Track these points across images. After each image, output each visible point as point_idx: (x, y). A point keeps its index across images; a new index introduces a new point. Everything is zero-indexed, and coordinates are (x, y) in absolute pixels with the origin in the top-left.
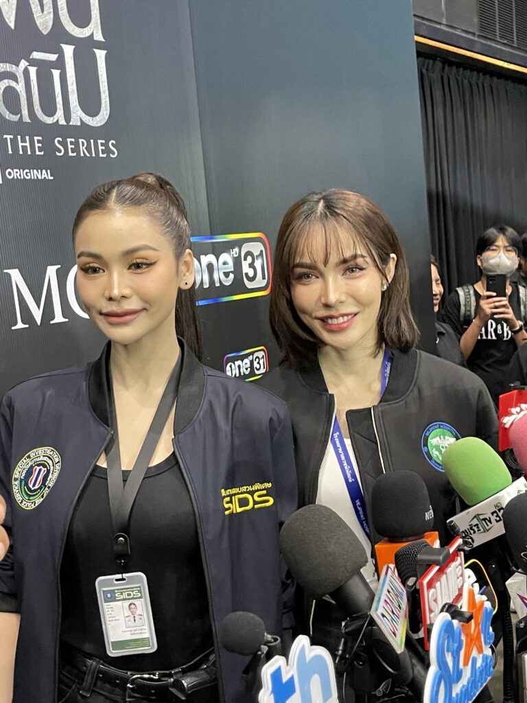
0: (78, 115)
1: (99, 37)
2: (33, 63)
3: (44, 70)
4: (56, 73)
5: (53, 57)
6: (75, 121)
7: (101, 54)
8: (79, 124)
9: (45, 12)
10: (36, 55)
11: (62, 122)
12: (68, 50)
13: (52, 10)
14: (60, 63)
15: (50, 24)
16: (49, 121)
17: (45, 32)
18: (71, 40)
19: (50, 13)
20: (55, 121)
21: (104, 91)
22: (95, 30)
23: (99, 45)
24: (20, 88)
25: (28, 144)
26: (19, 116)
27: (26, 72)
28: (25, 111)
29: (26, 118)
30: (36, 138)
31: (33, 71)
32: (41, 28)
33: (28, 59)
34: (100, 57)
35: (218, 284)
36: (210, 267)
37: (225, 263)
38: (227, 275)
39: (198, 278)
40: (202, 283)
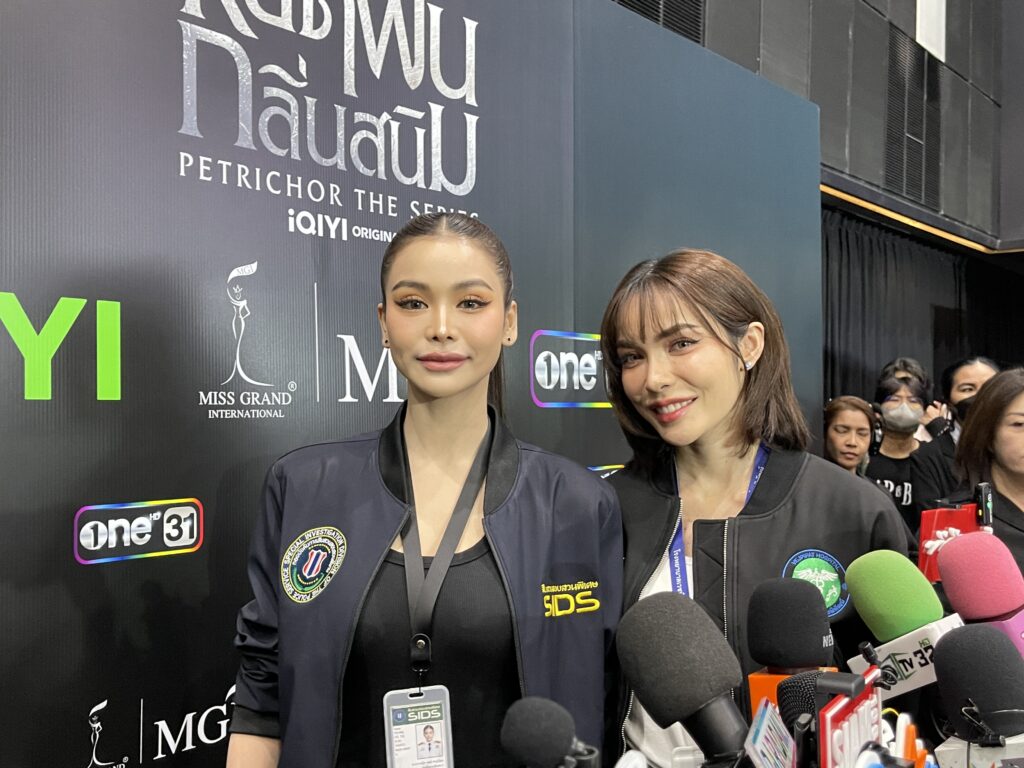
0: (439, 181)
1: (471, 101)
2: (396, 117)
3: (408, 126)
4: (420, 133)
5: (419, 115)
6: (435, 186)
7: (472, 120)
8: (440, 190)
9: (416, 66)
10: (400, 109)
11: (422, 185)
12: (437, 110)
13: (423, 65)
14: (426, 123)
15: (420, 79)
16: (407, 181)
17: (413, 87)
18: (440, 99)
19: (421, 68)
20: (414, 182)
21: (472, 160)
22: (468, 92)
23: (471, 110)
24: (379, 141)
25: (380, 203)
26: (374, 171)
27: (387, 126)
28: (381, 167)
29: (382, 175)
30: (390, 198)
31: (395, 126)
32: (409, 82)
33: (391, 113)
34: (471, 123)
35: (577, 387)
36: (570, 367)
37: (587, 365)
38: (588, 378)
39: (555, 377)
40: (559, 383)
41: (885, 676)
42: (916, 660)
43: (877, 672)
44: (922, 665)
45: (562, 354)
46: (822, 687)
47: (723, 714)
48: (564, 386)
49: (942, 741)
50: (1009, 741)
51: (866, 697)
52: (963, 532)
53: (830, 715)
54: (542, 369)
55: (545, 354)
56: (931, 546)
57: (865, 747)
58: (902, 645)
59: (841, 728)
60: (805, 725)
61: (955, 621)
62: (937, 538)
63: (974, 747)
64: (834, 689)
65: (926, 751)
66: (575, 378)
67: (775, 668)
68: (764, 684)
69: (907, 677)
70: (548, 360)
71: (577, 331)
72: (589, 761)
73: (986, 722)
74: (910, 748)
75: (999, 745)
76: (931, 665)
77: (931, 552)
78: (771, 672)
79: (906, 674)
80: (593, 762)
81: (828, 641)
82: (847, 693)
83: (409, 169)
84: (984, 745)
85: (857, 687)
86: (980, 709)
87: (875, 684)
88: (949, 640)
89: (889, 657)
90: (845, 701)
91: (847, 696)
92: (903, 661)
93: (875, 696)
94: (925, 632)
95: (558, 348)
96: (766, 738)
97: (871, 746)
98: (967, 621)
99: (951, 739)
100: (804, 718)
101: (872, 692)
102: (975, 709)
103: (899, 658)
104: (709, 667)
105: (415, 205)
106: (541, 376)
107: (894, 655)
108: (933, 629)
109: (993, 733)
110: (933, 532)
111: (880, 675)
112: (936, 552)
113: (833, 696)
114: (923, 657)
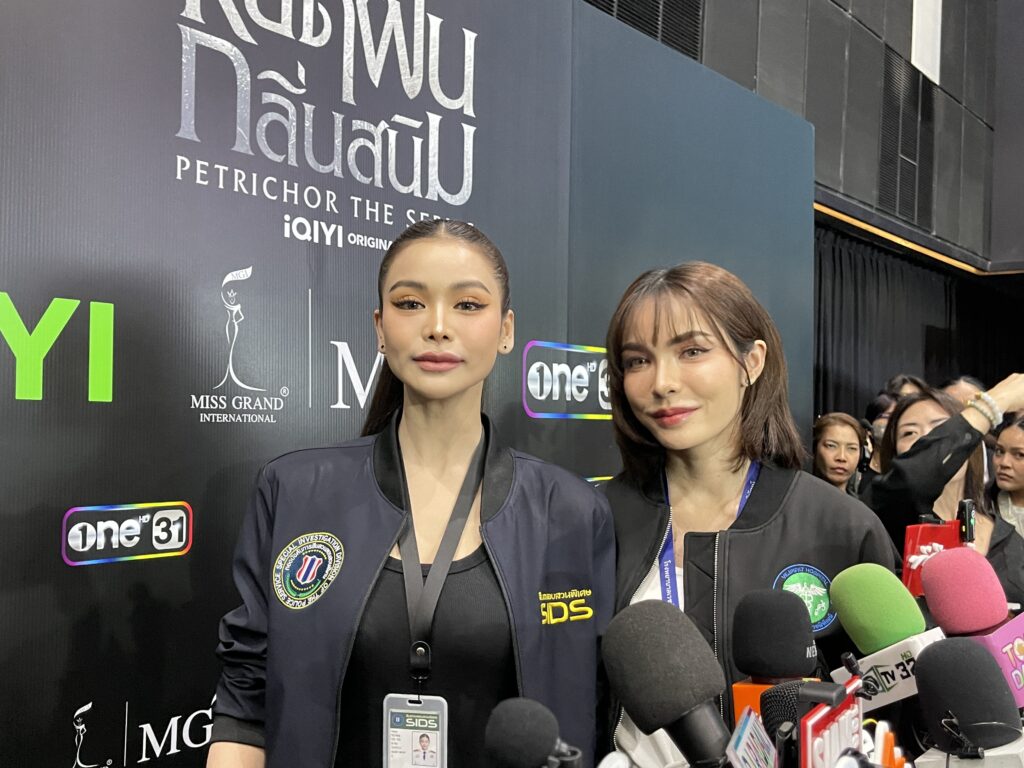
0: (436, 190)
1: (469, 111)
2: (394, 126)
3: (406, 135)
4: (418, 142)
5: (417, 124)
6: (432, 195)
7: (469, 131)
8: (436, 199)
9: (414, 76)
10: (398, 118)
11: (418, 194)
12: (434, 120)
13: (422, 75)
14: (424, 132)
15: (419, 89)
16: (404, 190)
17: (411, 97)
18: (438, 109)
19: (419, 77)
20: (410, 191)
21: (468, 171)
22: (466, 103)
23: (469, 121)
24: (376, 149)
25: (376, 211)
26: (371, 179)
27: (385, 134)
28: (378, 176)
29: (379, 183)
30: (386, 206)
31: (392, 134)
32: (407, 92)
33: (388, 121)
34: (468, 133)
35: (569, 399)
36: (562, 378)
37: (579, 377)
38: (580, 389)
39: (547, 388)
40: (551, 393)
41: (866, 686)
42: (898, 673)
43: (859, 683)
44: (903, 677)
45: (555, 366)
46: (806, 696)
47: (707, 722)
48: (556, 397)
49: (921, 753)
50: (988, 753)
51: (848, 707)
52: (946, 547)
53: (811, 723)
54: (534, 380)
55: (537, 365)
56: (915, 561)
57: (845, 753)
58: (884, 657)
59: (822, 737)
60: (787, 734)
61: (937, 635)
62: (922, 554)
63: (954, 759)
64: (816, 697)
65: (904, 759)
66: (567, 389)
67: (758, 679)
68: (747, 693)
69: (889, 689)
70: (541, 371)
71: (569, 343)
72: (572, 762)
73: (965, 733)
74: (888, 755)
75: (977, 756)
76: (913, 677)
77: (914, 567)
78: (756, 681)
79: (888, 686)
80: (576, 763)
81: (812, 652)
82: (828, 702)
83: (406, 178)
84: (962, 757)
85: (838, 697)
86: (959, 722)
87: (857, 694)
88: (931, 653)
89: (872, 669)
90: (826, 710)
91: (828, 705)
92: (885, 674)
93: (856, 706)
94: (907, 644)
95: (551, 359)
96: (748, 744)
97: (850, 752)
98: (949, 634)
99: (931, 750)
100: (786, 726)
101: (853, 702)
102: (954, 720)
103: (881, 670)
104: (694, 675)
105: (411, 214)
106: (533, 387)
107: (876, 667)
108: (914, 642)
109: (972, 745)
110: (917, 546)
111: (861, 685)
112: (920, 567)
113: (815, 704)
114: (905, 669)
